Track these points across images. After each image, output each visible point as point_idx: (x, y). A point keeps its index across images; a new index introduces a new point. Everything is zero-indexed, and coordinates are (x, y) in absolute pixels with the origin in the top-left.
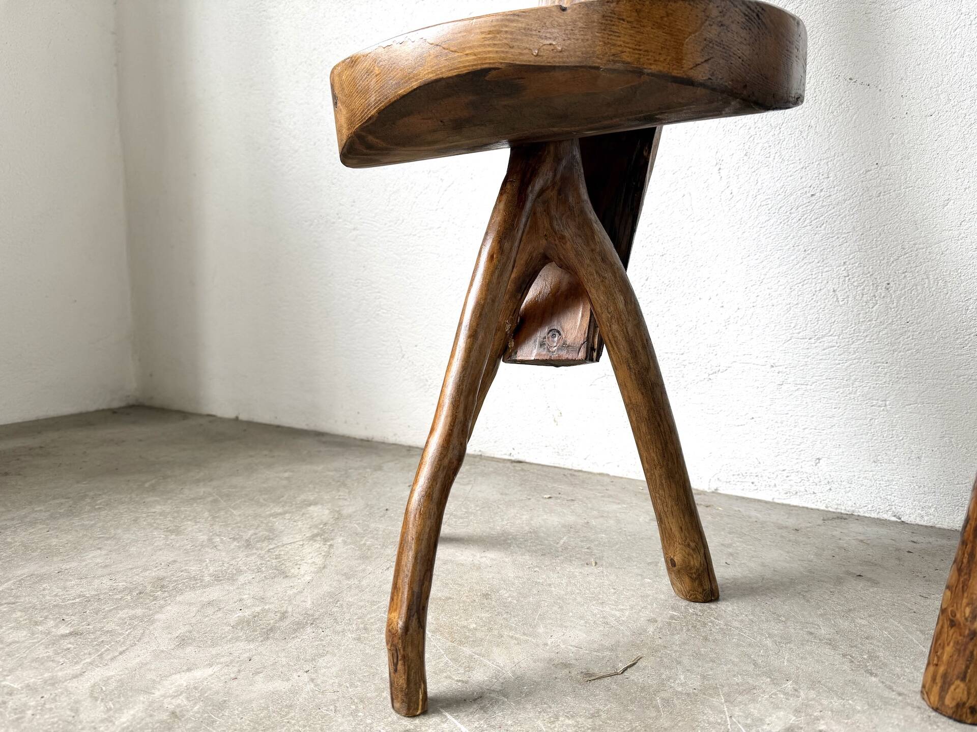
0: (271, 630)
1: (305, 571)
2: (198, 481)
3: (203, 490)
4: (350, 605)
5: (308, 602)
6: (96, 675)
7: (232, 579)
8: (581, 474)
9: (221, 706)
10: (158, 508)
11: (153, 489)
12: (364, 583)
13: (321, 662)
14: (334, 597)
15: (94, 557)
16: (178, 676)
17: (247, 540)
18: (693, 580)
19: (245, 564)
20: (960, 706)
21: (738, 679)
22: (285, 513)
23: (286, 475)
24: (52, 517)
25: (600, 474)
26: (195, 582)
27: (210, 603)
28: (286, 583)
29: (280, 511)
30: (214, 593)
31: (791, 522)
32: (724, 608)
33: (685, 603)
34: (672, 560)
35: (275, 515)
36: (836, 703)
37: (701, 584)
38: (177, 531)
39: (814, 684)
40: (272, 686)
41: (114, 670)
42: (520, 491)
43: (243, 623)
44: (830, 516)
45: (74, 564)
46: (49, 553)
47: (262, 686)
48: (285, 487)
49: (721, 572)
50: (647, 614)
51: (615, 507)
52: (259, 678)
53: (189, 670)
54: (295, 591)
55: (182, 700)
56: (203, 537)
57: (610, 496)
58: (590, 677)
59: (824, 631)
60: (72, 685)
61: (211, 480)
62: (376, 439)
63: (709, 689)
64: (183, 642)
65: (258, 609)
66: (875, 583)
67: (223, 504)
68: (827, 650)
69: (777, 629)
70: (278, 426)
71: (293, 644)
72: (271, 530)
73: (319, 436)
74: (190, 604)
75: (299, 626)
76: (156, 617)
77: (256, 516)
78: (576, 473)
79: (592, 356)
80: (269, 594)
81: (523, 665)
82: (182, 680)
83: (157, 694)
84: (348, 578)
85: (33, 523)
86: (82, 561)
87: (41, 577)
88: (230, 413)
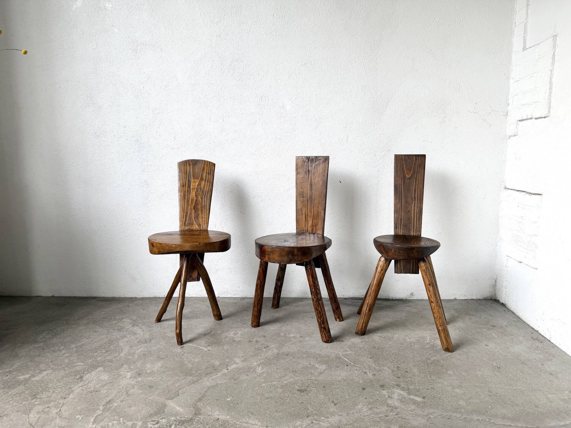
0: (146, 342)
1: (140, 332)
2: (79, 319)
3: (84, 321)
5: (147, 336)
6: (122, 354)
7: (126, 337)
9: (150, 352)
10: (81, 328)
11: (68, 324)
14: (151, 335)
16: (137, 351)
17: (118, 329)
18: (218, 317)
19: (124, 334)
20: (255, 325)
21: (227, 330)
22: (118, 322)
23: (103, 313)
24: (53, 336)
25: (191, 297)
26: (118, 339)
28: (138, 335)
29: (116, 322)
30: (126, 340)
31: (234, 301)
32: (224, 320)
33: (217, 321)
34: (214, 314)
36: (240, 329)
37: (219, 317)
38: (96, 332)
39: (237, 328)
40: (155, 348)
41: (124, 353)
43: (138, 342)
44: (242, 298)
46: (72, 342)
48: (108, 316)
49: (222, 314)
50: (211, 324)
51: (198, 305)
52: (152, 347)
54: (142, 335)
55: (142, 353)
56: (106, 331)
57: (196, 303)
58: (205, 335)
59: (239, 320)
60: (120, 356)
62: (116, 297)
63: (223, 332)
64: (131, 347)
65: (139, 340)
66: (247, 311)
67: (98, 323)
68: (239, 323)
69: (232, 322)
70: (74, 297)
71: (152, 342)
72: (120, 326)
73: (95, 298)
74: (124, 342)
75: (150, 340)
76: (119, 345)
77: (112, 324)
79: (198, 280)
80: (137, 337)
81: (194, 336)
86: (84, 341)
87: (81, 346)
88: (50, 294)
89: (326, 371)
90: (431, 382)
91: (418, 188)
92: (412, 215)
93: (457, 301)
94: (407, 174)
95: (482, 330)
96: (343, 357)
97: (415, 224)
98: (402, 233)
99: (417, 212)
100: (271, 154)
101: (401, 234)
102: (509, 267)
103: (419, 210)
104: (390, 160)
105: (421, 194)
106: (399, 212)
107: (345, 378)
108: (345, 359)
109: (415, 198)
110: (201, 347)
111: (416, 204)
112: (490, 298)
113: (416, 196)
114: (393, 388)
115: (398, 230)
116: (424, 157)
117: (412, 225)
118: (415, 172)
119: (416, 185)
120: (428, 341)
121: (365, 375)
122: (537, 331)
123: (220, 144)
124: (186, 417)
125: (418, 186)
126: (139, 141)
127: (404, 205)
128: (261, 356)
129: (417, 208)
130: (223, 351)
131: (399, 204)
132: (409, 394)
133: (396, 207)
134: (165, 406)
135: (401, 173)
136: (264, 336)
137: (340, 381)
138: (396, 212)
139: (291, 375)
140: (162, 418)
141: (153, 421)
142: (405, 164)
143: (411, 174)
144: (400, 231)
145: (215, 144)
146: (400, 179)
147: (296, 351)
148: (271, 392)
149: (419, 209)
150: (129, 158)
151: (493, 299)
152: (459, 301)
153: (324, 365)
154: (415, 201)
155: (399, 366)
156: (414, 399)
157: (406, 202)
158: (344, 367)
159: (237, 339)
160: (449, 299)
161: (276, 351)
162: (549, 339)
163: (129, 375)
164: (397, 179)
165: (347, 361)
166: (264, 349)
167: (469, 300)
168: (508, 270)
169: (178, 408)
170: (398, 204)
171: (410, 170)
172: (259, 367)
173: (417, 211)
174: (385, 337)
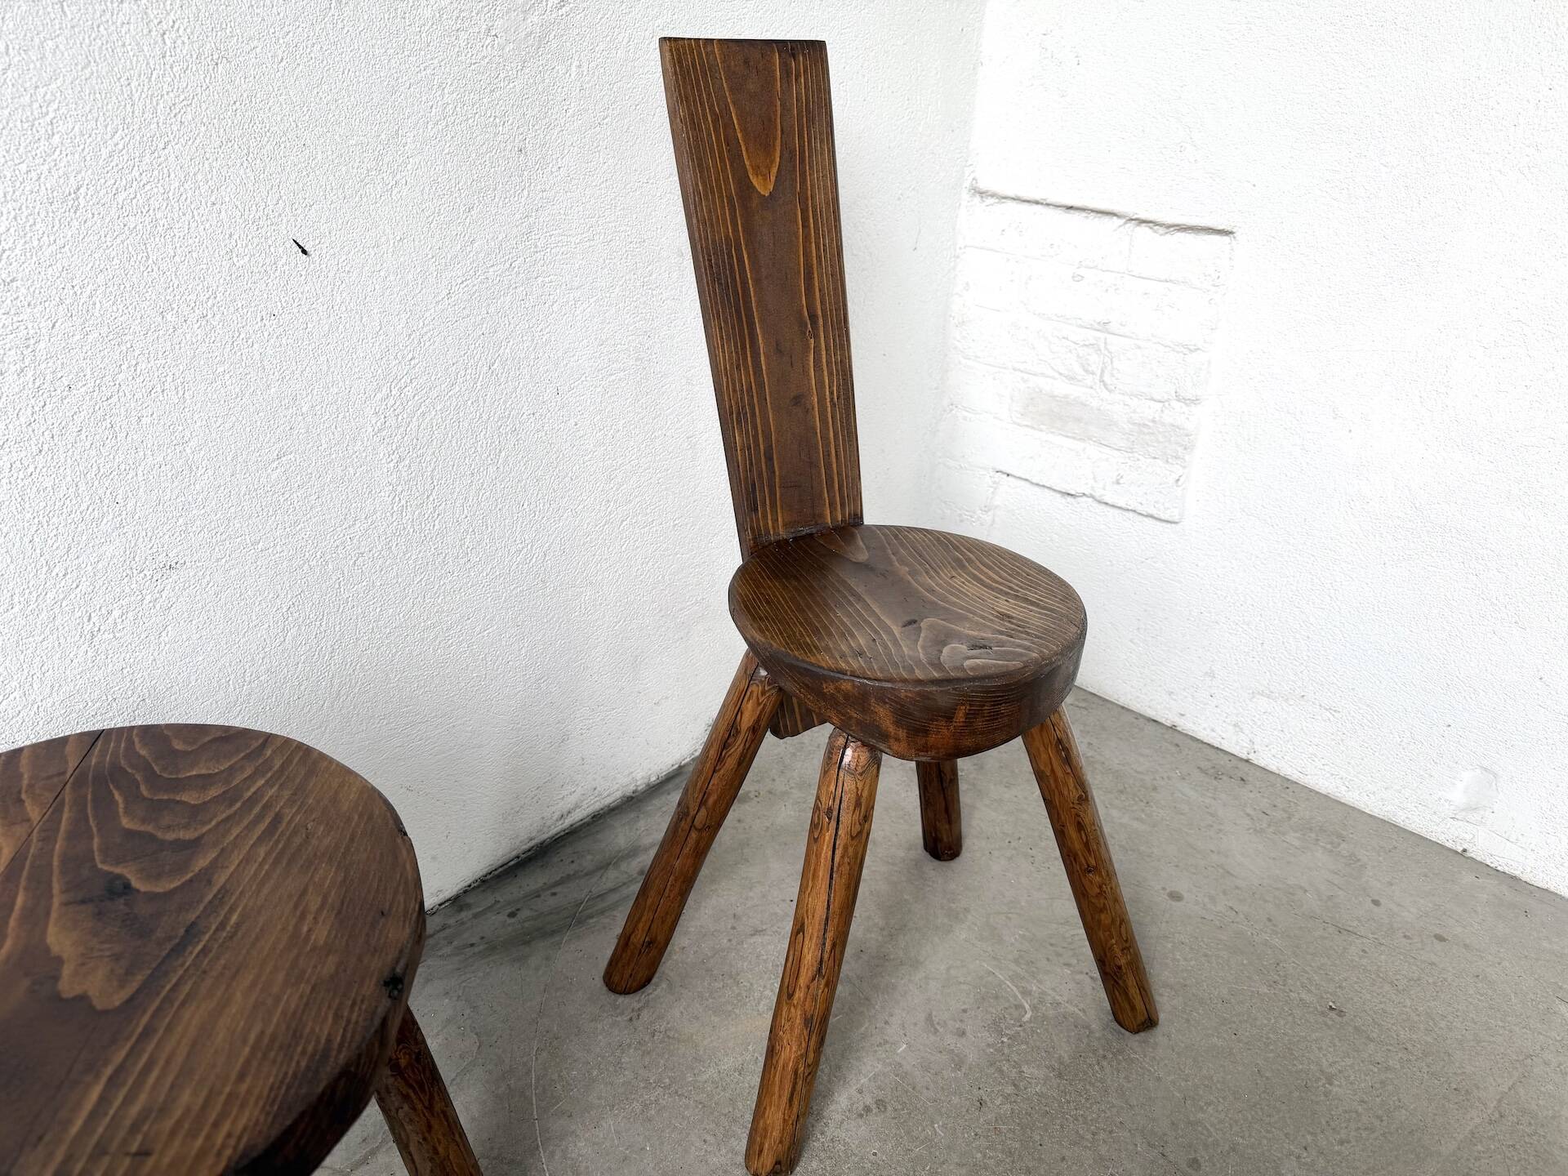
91: (819, 257)
92: (814, 417)
94: (757, 169)
97: (834, 466)
98: (785, 525)
99: (832, 400)
101: (783, 533)
102: (997, 507)
103: (838, 387)
104: (574, 68)
105: (835, 289)
106: (753, 414)
109: (813, 317)
111: (824, 353)
113: (815, 311)
115: (765, 516)
116: (815, 51)
117: (820, 473)
118: (792, 152)
119: (806, 238)
122: (1173, 728)
125: (818, 248)
127: (767, 369)
129: (830, 374)
131: (747, 368)
133: (734, 391)
135: (724, 170)
138: (739, 414)
142: (734, 103)
143: (774, 170)
144: (775, 521)
146: (723, 208)
149: (838, 379)
154: (816, 337)
157: (779, 351)
162: (1244, 756)
164: (709, 212)
168: (994, 521)
170: (738, 367)
171: (767, 148)
173: (832, 393)
174: (881, 1104)
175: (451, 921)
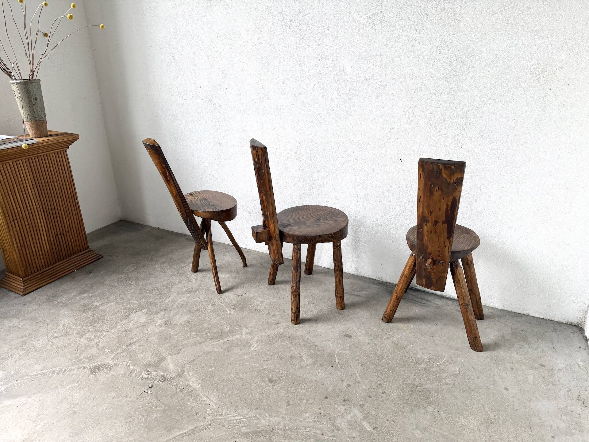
0: (191, 292)
1: (194, 280)
2: (161, 256)
3: (164, 259)
4: (203, 286)
5: (196, 286)
6: (168, 300)
7: (181, 283)
8: (251, 251)
9: (188, 303)
10: (157, 266)
11: (152, 260)
12: (205, 282)
13: (200, 296)
14: (200, 285)
15: (152, 279)
17: (180, 274)
19: (182, 279)
21: (259, 295)
22: (185, 266)
23: (182, 253)
24: (135, 269)
26: (174, 284)
27: (179, 288)
28: (191, 283)
29: (184, 265)
30: (179, 286)
35: (184, 267)
38: (164, 272)
39: (268, 295)
40: (194, 300)
41: (170, 299)
42: (236, 257)
43: (186, 291)
45: (149, 281)
46: (143, 279)
47: (193, 300)
48: (183, 258)
52: (192, 299)
53: (181, 298)
54: (193, 284)
55: (182, 302)
56: (171, 273)
58: (239, 296)
60: (165, 301)
61: (164, 256)
64: (178, 294)
65: (188, 288)
67: (171, 264)
71: (195, 294)
72: (184, 271)
74: (176, 288)
75: (195, 291)
76: (171, 290)
77: (180, 267)
78: (250, 251)
80: (189, 285)
81: (230, 295)
82: (181, 300)
83: (178, 302)
84: (202, 281)
85: (132, 271)
86: (151, 280)
87: (146, 284)
88: (156, 226)
89: (308, 367)
90: (398, 414)
93: (528, 317)
95: (521, 367)
96: (336, 356)
100: (328, 122)
107: (318, 380)
108: (337, 358)
110: (226, 309)
112: (576, 325)
114: (354, 407)
120: (440, 363)
121: (340, 382)
123: (280, 109)
124: (171, 375)
126: (212, 101)
128: (266, 332)
130: (240, 318)
132: (364, 419)
134: (164, 359)
136: (284, 311)
137: (312, 382)
139: (275, 361)
140: (154, 371)
141: (147, 371)
145: (276, 108)
147: (299, 336)
148: (246, 373)
150: (205, 117)
151: (580, 326)
152: (531, 318)
153: (311, 360)
155: (382, 383)
156: (365, 426)
158: (328, 367)
159: (259, 308)
160: (519, 312)
161: (282, 330)
163: (160, 321)
165: (336, 362)
166: (274, 326)
167: (546, 320)
169: (171, 365)
172: (256, 343)
174: (397, 345)
175: (392, 286)
